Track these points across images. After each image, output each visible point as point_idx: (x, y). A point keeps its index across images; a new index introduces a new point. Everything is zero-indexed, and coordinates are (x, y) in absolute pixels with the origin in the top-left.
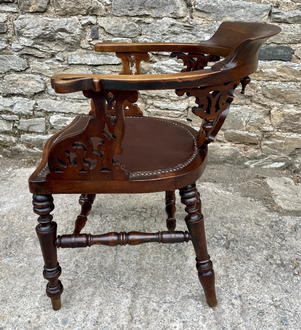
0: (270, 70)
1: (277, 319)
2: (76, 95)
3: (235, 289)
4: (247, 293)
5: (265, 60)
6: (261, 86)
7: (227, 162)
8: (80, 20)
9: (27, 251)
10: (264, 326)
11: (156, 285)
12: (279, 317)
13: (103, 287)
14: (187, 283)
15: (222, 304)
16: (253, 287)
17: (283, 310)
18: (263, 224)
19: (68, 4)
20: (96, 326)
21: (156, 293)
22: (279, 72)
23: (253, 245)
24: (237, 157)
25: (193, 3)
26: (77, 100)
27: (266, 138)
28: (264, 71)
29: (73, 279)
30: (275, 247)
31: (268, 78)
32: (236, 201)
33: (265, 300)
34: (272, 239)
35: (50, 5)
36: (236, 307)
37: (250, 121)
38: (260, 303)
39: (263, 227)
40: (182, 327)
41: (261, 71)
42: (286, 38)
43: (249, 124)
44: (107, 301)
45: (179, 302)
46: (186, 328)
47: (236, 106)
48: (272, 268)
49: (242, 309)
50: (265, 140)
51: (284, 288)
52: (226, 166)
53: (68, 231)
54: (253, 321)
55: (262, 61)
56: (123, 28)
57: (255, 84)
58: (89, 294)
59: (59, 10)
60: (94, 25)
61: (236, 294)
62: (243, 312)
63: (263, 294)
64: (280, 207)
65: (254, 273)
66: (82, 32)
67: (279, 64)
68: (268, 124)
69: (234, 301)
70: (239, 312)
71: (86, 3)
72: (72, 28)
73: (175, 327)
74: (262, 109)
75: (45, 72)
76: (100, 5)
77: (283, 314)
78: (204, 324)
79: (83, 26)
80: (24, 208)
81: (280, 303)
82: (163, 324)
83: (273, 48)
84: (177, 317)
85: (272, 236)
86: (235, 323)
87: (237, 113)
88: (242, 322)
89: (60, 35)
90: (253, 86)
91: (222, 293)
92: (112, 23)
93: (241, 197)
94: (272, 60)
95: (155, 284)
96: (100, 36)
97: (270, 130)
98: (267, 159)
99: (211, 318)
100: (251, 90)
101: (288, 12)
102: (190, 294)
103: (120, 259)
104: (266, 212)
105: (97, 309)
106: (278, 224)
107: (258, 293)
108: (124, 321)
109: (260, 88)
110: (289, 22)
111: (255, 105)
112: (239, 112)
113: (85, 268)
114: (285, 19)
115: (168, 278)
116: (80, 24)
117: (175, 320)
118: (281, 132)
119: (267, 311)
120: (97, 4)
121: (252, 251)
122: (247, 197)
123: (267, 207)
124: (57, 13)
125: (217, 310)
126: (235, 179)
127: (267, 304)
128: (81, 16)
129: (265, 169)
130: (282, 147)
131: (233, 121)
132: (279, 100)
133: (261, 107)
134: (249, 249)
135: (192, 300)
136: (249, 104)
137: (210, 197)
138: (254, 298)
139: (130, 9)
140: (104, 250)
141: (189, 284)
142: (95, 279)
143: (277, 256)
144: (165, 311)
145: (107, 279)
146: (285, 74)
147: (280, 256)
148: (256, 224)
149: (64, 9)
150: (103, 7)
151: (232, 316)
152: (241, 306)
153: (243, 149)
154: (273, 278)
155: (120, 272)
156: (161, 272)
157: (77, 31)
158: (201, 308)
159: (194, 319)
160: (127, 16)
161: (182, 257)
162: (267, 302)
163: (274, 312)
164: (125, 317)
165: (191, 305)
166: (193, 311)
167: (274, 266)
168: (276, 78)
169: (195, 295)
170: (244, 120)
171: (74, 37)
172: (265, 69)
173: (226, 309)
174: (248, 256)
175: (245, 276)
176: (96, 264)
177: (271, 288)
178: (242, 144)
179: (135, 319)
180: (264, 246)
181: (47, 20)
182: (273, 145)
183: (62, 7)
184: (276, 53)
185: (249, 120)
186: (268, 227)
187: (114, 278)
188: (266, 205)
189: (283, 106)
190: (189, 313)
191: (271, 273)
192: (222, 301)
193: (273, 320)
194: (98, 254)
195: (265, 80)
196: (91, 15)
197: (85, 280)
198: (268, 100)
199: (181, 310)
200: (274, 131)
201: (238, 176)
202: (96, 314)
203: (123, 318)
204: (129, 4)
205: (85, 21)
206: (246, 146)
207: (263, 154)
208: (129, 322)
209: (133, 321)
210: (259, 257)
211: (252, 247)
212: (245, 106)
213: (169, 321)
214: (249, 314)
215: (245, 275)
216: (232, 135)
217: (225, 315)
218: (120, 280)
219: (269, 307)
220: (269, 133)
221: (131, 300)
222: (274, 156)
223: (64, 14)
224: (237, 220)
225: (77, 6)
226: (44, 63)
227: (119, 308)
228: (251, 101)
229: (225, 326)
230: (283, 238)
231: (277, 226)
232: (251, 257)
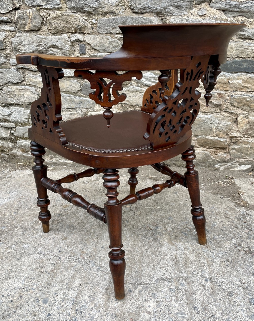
0: (237, 81)
1: (246, 299)
2: (66, 105)
3: (206, 272)
4: (217, 276)
5: (232, 72)
6: (229, 96)
7: (200, 165)
8: (69, 37)
9: (15, 239)
10: (233, 306)
11: (133, 269)
12: (247, 297)
13: (83, 270)
14: (162, 267)
15: (194, 286)
16: (222, 271)
17: (250, 291)
18: (232, 217)
19: (59, 23)
20: (75, 305)
21: (132, 276)
22: (245, 83)
23: (223, 235)
24: (208, 160)
25: (168, 22)
26: (67, 109)
27: (234, 143)
28: (231, 82)
29: (56, 263)
30: (243, 237)
31: (235, 89)
32: (208, 197)
33: (234, 282)
34: (240, 230)
35: (44, 24)
36: (206, 288)
37: (220, 128)
38: (230, 285)
39: (232, 219)
40: (156, 306)
41: (229, 82)
42: (250, 53)
43: (218, 131)
44: (86, 283)
45: (153, 283)
46: (159, 307)
47: (207, 114)
48: (240, 254)
49: (213, 291)
50: (233, 145)
51: (252, 272)
52: (199, 168)
53: (54, 222)
54: (223, 301)
55: (229, 74)
56: (107, 44)
57: (223, 94)
58: (70, 277)
59: (51, 29)
60: (82, 42)
61: (206, 277)
62: (213, 293)
63: (231, 277)
64: (247, 203)
65: (223, 259)
66: (71, 49)
67: (244, 76)
68: (235, 131)
69: (205, 283)
70: (210, 293)
71: (75, 23)
72: (62, 44)
73: (149, 306)
74: (230, 116)
75: (39, 84)
76: (87, 24)
77: (251, 294)
78: (177, 303)
79: (72, 42)
80: (16, 203)
81: (248, 285)
82: (138, 304)
83: (239, 62)
84: (151, 298)
85: (240, 227)
86: (206, 303)
87: (208, 120)
88: (213, 302)
89: (52, 51)
90: (221, 96)
91: (194, 275)
92: (98, 40)
93: (212, 195)
94: (238, 72)
95: (131, 268)
96: (87, 52)
97: (237, 136)
98: (235, 162)
99: (183, 298)
100: (220, 100)
101: (251, 30)
102: (164, 277)
103: (100, 246)
104: (235, 207)
105: (76, 289)
106: (246, 217)
107: (227, 276)
108: (101, 301)
109: (228, 97)
110: (253, 39)
111: (224, 113)
112: (209, 119)
113: (68, 254)
114: (249, 35)
115: (144, 263)
116: (69, 41)
117: (149, 299)
118: (247, 138)
119: (236, 292)
120: (84, 23)
121: (222, 239)
122: (218, 194)
123: (235, 202)
124: (50, 32)
125: (189, 291)
126: (207, 179)
127: (235, 286)
128: (71, 34)
129: (233, 171)
130: (248, 151)
131: (204, 128)
132: (244, 108)
133: (229, 115)
134: (219, 238)
135: (165, 282)
136: (219, 112)
137: (184, 195)
138: (223, 280)
139: (113, 27)
140: (86, 238)
141: (163, 268)
142: (76, 263)
143: (245, 244)
144: (140, 292)
145: (87, 264)
146: (250, 85)
147: (248, 244)
148: (225, 217)
149: (55, 28)
150: (90, 26)
151: (203, 296)
152: (212, 288)
153: (213, 153)
154: (241, 263)
155: (100, 258)
156: (137, 257)
157: (67, 47)
158: (174, 289)
159: (167, 299)
160: (111, 33)
161: (157, 244)
162: (236, 284)
163: (243, 293)
164: (102, 297)
165: (164, 286)
166: (166, 292)
167: (242, 253)
168: (242, 89)
169: (168, 277)
170: (214, 127)
171: (64, 52)
172: (232, 80)
173: (198, 290)
174: (218, 244)
175: (215, 262)
176: (78, 251)
177: (240, 271)
178: (212, 148)
179: (112, 299)
180: (232, 235)
181: (41, 38)
182: (240, 149)
183: (54, 26)
184: (242, 66)
185: (218, 127)
186: (237, 219)
187: (94, 262)
188: (234, 201)
189: (248, 114)
190: (162, 294)
191: (239, 259)
192: (194, 283)
193: (241, 300)
194: (80, 242)
195: (232, 90)
196: (79, 33)
197: (67, 264)
198: (235, 108)
199: (155, 291)
200: (240, 136)
201: (209, 177)
202: (75, 294)
203: (100, 298)
204: (112, 23)
205: (74, 38)
206: (216, 150)
207: (231, 157)
208: (105, 301)
209: (110, 301)
210: (228, 245)
211: (222, 236)
212: (215, 114)
213: (144, 300)
214: (218, 294)
215: (216, 260)
216: (204, 140)
217: (197, 295)
218: (99, 264)
219: (238, 289)
220: (236, 138)
221: (109, 282)
222: (241, 159)
223: (55, 32)
224: (208, 213)
225: (66, 25)
226: (38, 76)
227: (97, 289)
228: (220, 109)
229: (196, 306)
230: (250, 229)
231: (245, 219)
232: (221, 245)
